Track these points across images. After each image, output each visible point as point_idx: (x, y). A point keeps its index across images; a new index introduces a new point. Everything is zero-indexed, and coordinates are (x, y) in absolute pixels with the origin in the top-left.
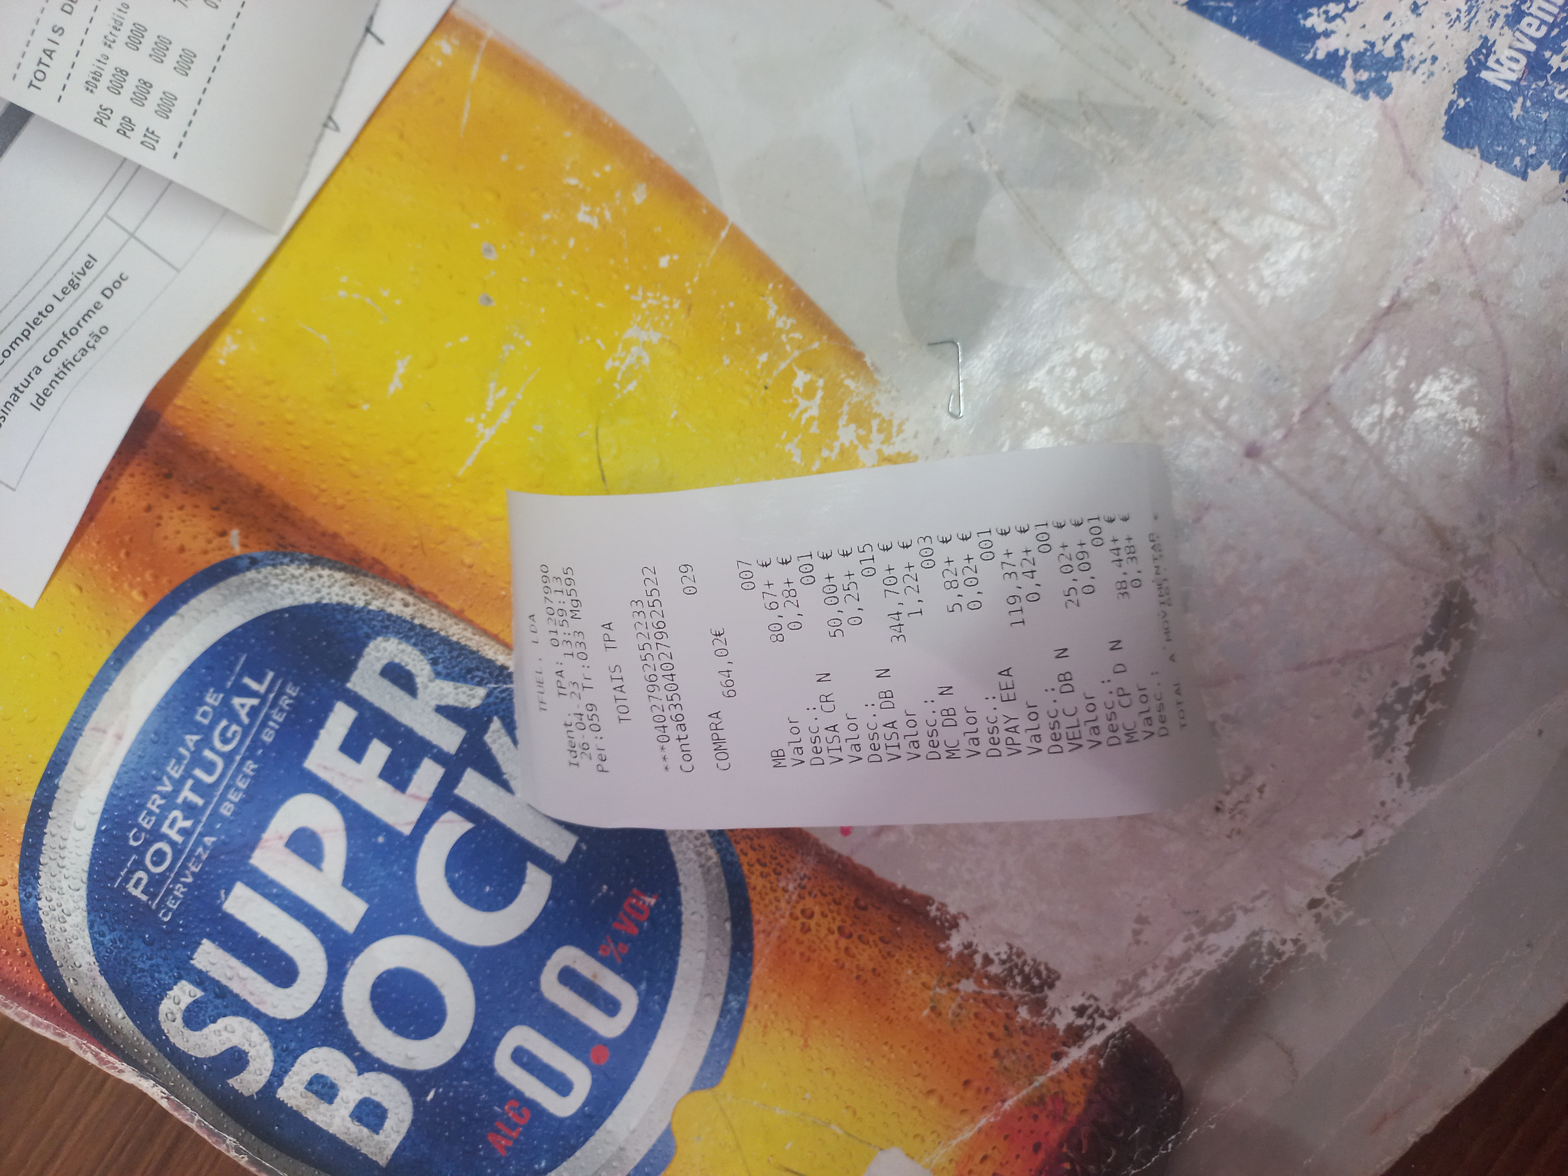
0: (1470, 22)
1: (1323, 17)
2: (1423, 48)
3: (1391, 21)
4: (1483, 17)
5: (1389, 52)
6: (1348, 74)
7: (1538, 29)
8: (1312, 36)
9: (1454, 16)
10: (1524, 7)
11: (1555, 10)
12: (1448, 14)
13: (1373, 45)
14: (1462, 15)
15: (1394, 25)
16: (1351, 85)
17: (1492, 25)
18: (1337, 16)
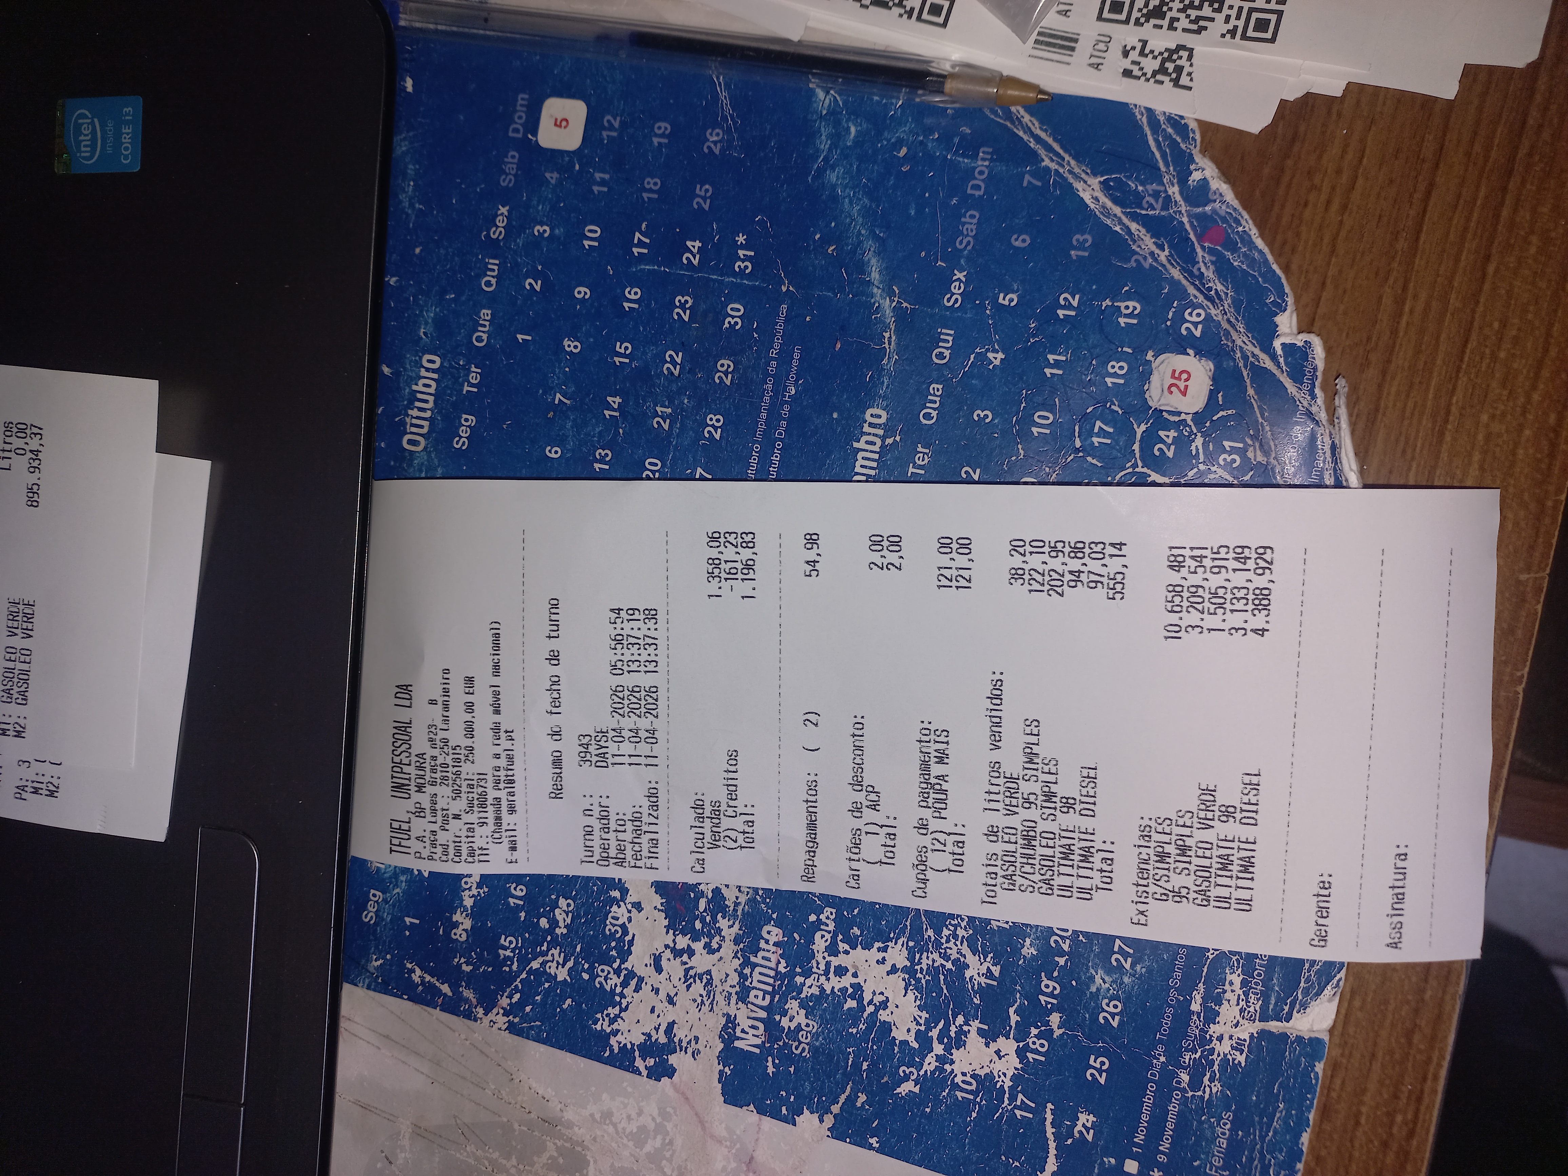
0: (712, 1003)
1: (607, 1019)
2: (687, 1032)
3: (656, 1013)
4: (719, 998)
5: (663, 1039)
6: (639, 1063)
7: (764, 999)
8: (604, 1038)
9: (699, 1001)
10: (747, 983)
11: (771, 981)
12: (695, 1000)
13: (649, 1036)
14: (705, 999)
15: (658, 1016)
16: (645, 1073)
17: (729, 1003)
18: (617, 1016)
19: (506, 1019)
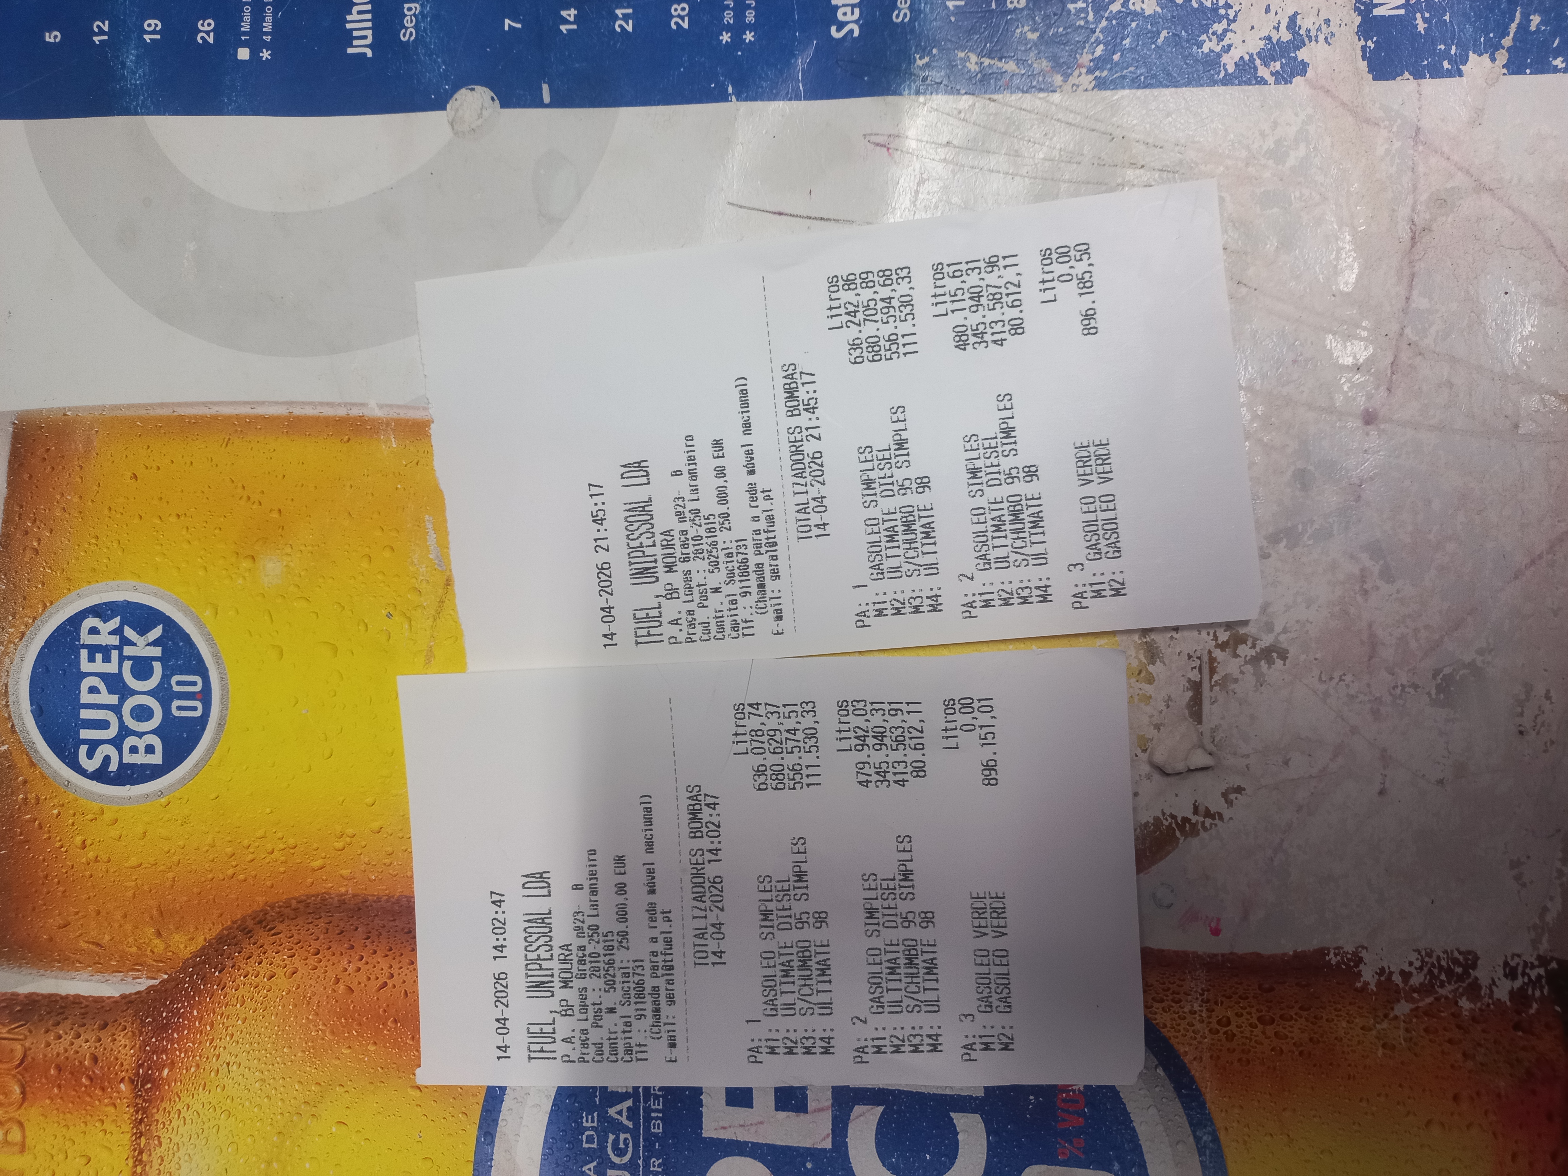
1: (1214, 38)
2: (1313, 19)
6: (1262, 72)
8: (1214, 58)
13: (1269, 38)
15: (1276, 14)
16: (1271, 80)
18: (1225, 31)
19: (1091, 77)
